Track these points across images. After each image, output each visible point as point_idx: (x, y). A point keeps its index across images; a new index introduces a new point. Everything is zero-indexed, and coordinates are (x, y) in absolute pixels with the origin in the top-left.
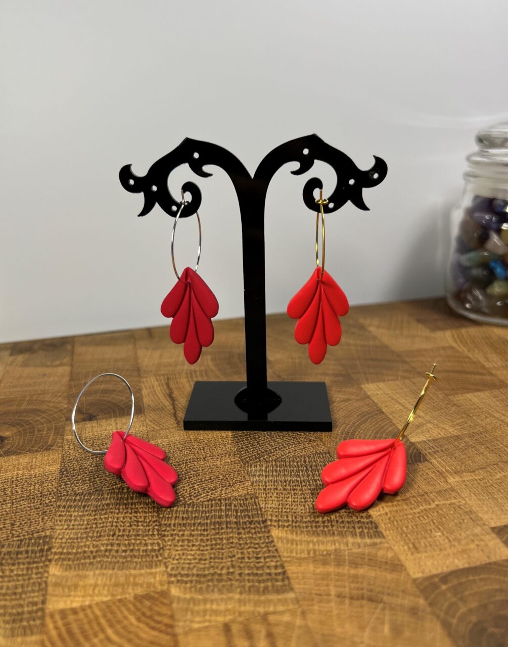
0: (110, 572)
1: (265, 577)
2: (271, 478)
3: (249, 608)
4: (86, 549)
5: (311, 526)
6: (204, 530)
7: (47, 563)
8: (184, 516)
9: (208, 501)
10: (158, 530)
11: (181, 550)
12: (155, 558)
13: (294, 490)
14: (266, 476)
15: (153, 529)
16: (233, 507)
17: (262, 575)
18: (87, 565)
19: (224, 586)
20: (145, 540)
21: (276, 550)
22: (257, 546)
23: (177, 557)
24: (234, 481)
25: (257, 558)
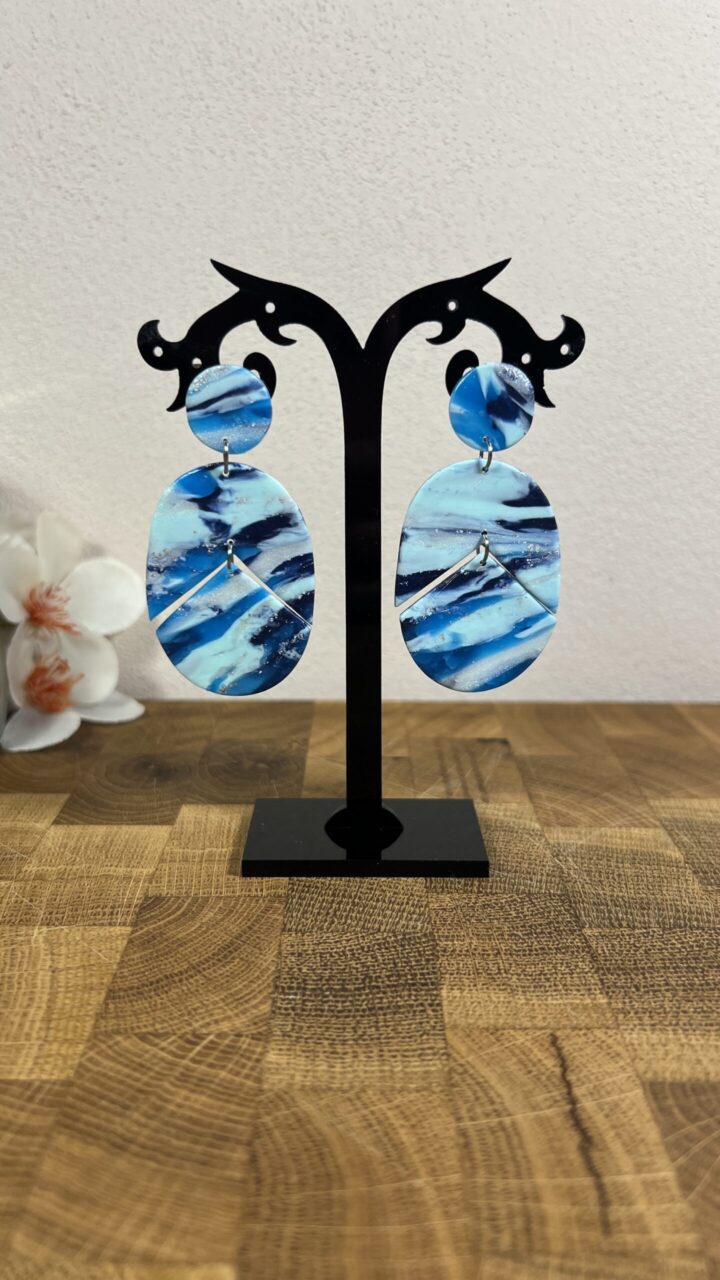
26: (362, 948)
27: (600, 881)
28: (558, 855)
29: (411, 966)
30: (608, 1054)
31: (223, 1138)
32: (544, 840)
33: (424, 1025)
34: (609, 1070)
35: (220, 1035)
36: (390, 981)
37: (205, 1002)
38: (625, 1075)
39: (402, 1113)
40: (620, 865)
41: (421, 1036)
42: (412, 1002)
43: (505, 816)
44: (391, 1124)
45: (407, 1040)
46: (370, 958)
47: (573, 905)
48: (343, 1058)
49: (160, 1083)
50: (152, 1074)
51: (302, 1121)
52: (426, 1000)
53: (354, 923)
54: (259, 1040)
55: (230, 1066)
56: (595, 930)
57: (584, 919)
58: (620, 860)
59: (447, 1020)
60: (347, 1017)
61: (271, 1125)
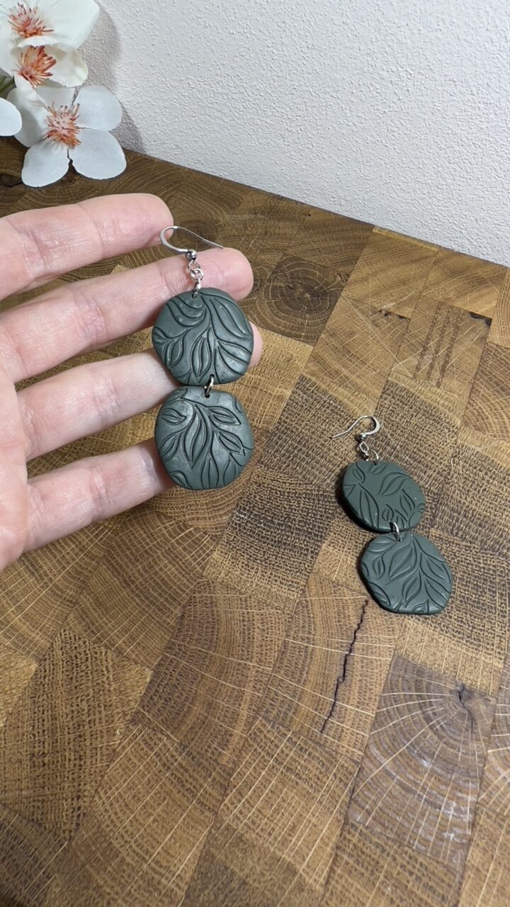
2: (331, 466)
5: (340, 409)
6: (415, 453)
8: (423, 474)
10: (449, 475)
13: (323, 445)
17: (398, 400)
19: (426, 407)
21: (376, 409)
23: (445, 444)
25: (393, 411)
26: (296, 492)
27: (468, 491)
28: (456, 456)
29: (316, 518)
30: (388, 628)
31: (174, 598)
32: (455, 438)
33: (302, 565)
34: (381, 639)
35: (195, 529)
36: (299, 525)
37: (198, 502)
38: (389, 646)
39: (262, 620)
40: (491, 481)
41: (296, 572)
42: (303, 546)
43: (443, 403)
44: (254, 625)
45: (288, 572)
46: (296, 504)
47: (438, 505)
48: (249, 570)
49: (157, 551)
50: (155, 543)
51: (213, 603)
52: (312, 547)
53: (300, 471)
54: (214, 541)
55: (193, 553)
56: (439, 532)
57: (438, 519)
58: (494, 476)
59: (315, 567)
60: (265, 543)
61: (198, 600)
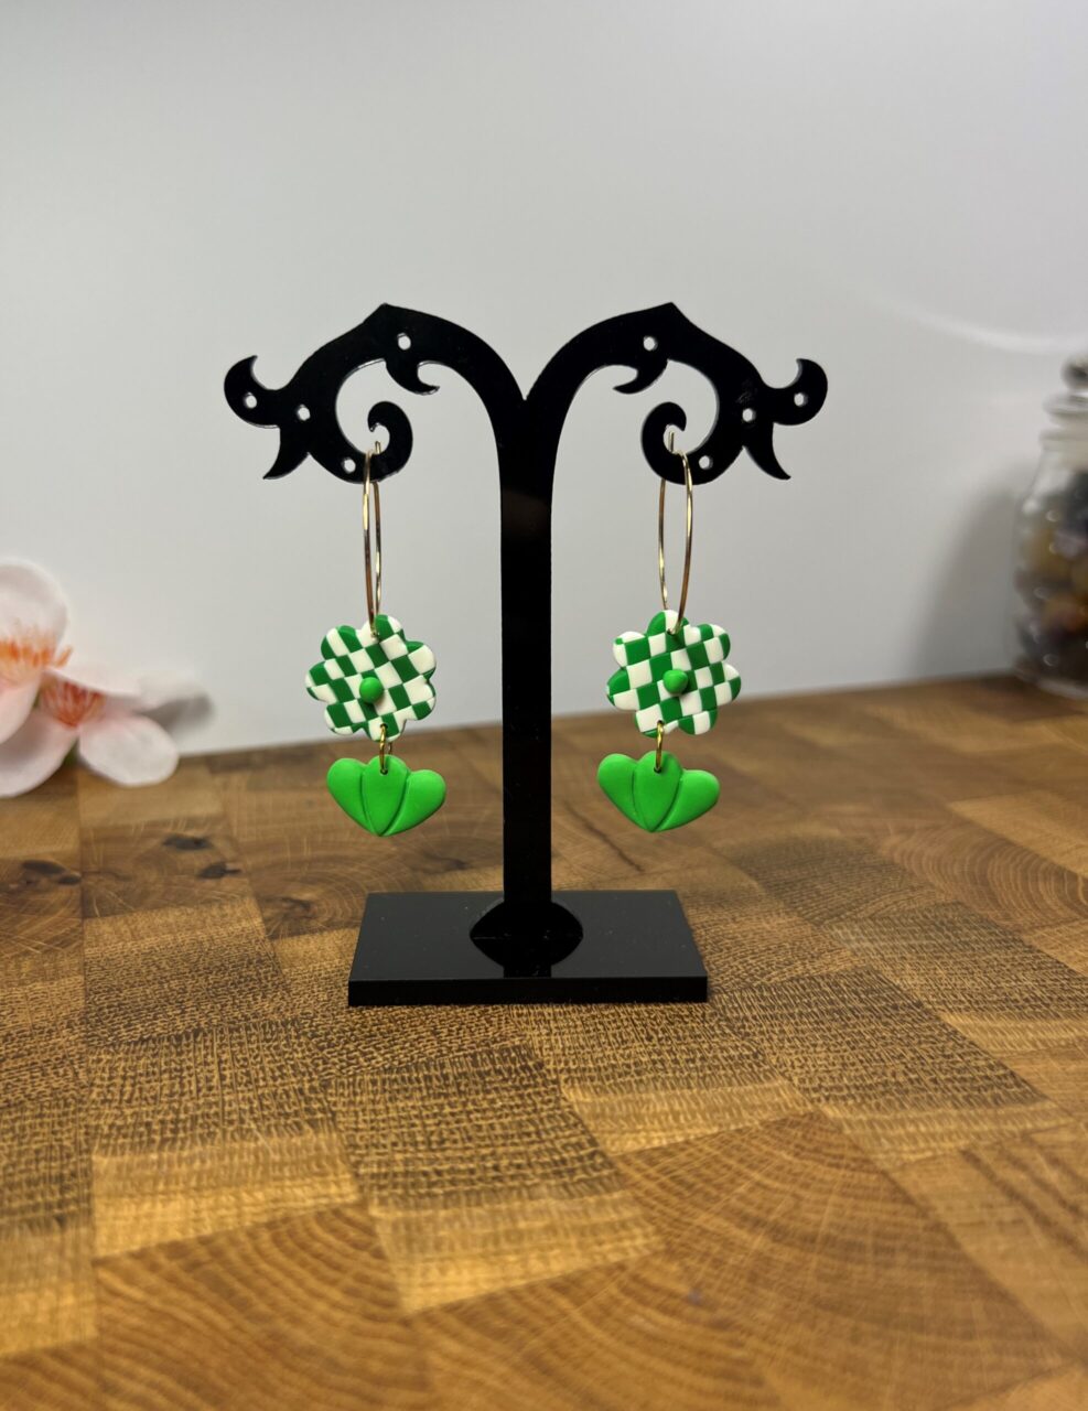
0: (687, 1092)
1: (981, 1083)
3: (986, 1127)
4: (613, 1062)
7: (551, 1086)
9: (791, 980)
11: (796, 1053)
12: (754, 1066)
14: (870, 941)
15: (719, 1026)
16: (845, 988)
18: (634, 1085)
20: (717, 1043)
22: (931, 1040)
24: (816, 950)
